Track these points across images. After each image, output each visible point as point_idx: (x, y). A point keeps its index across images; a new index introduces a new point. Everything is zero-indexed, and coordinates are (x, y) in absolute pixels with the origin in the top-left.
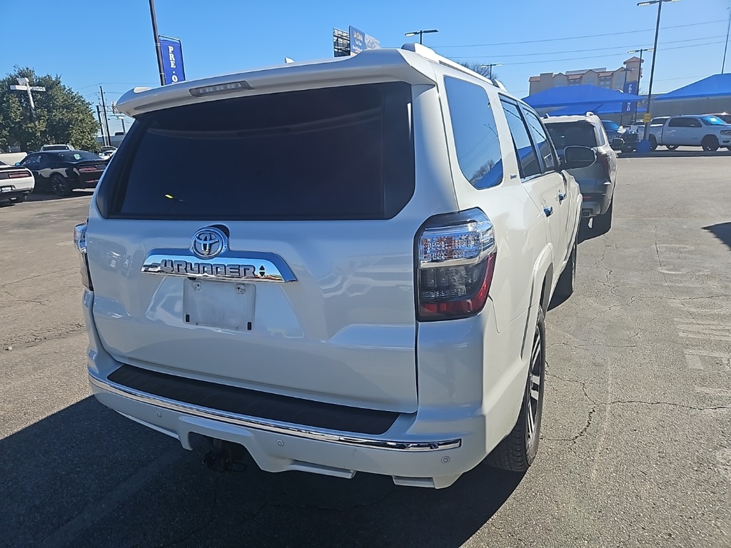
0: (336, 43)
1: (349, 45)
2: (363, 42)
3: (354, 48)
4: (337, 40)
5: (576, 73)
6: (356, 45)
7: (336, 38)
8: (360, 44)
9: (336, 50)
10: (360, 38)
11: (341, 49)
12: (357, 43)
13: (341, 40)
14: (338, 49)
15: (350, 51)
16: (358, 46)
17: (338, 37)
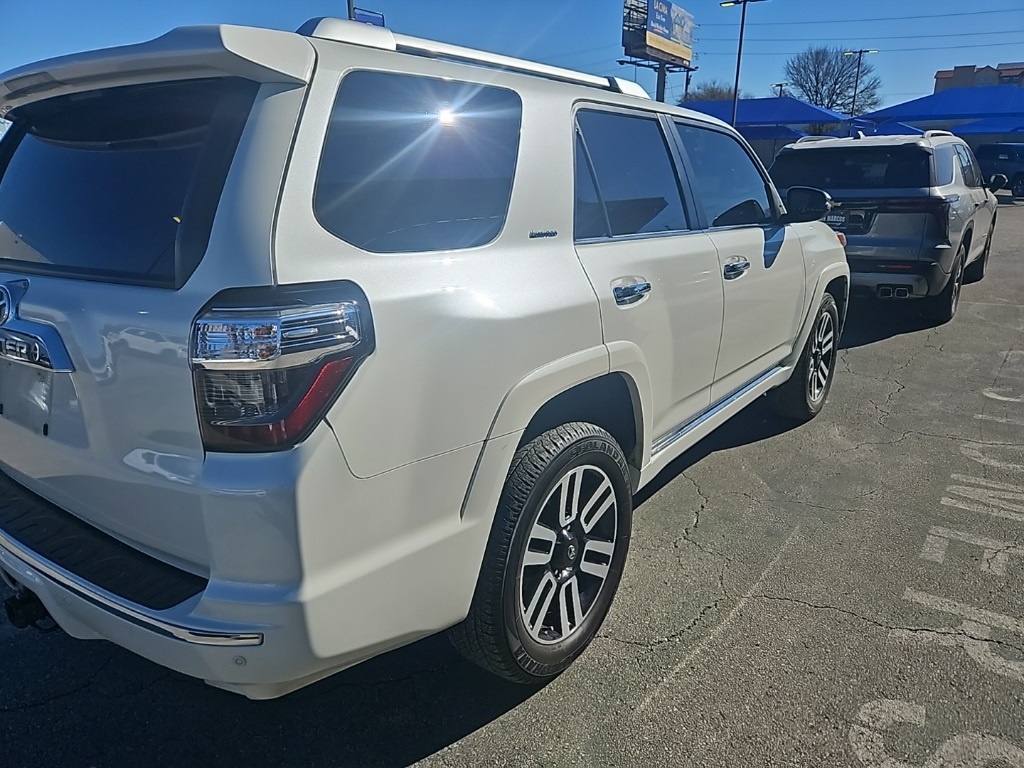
0: (627, 18)
1: (645, 22)
2: (668, 17)
3: (652, 25)
4: (629, 13)
5: (1013, 67)
6: (656, 21)
7: (627, 11)
8: (664, 20)
9: (626, 28)
10: (664, 10)
11: (633, 27)
12: (658, 17)
13: (635, 14)
14: (629, 27)
15: (646, 30)
16: (660, 22)
17: (631, 9)
